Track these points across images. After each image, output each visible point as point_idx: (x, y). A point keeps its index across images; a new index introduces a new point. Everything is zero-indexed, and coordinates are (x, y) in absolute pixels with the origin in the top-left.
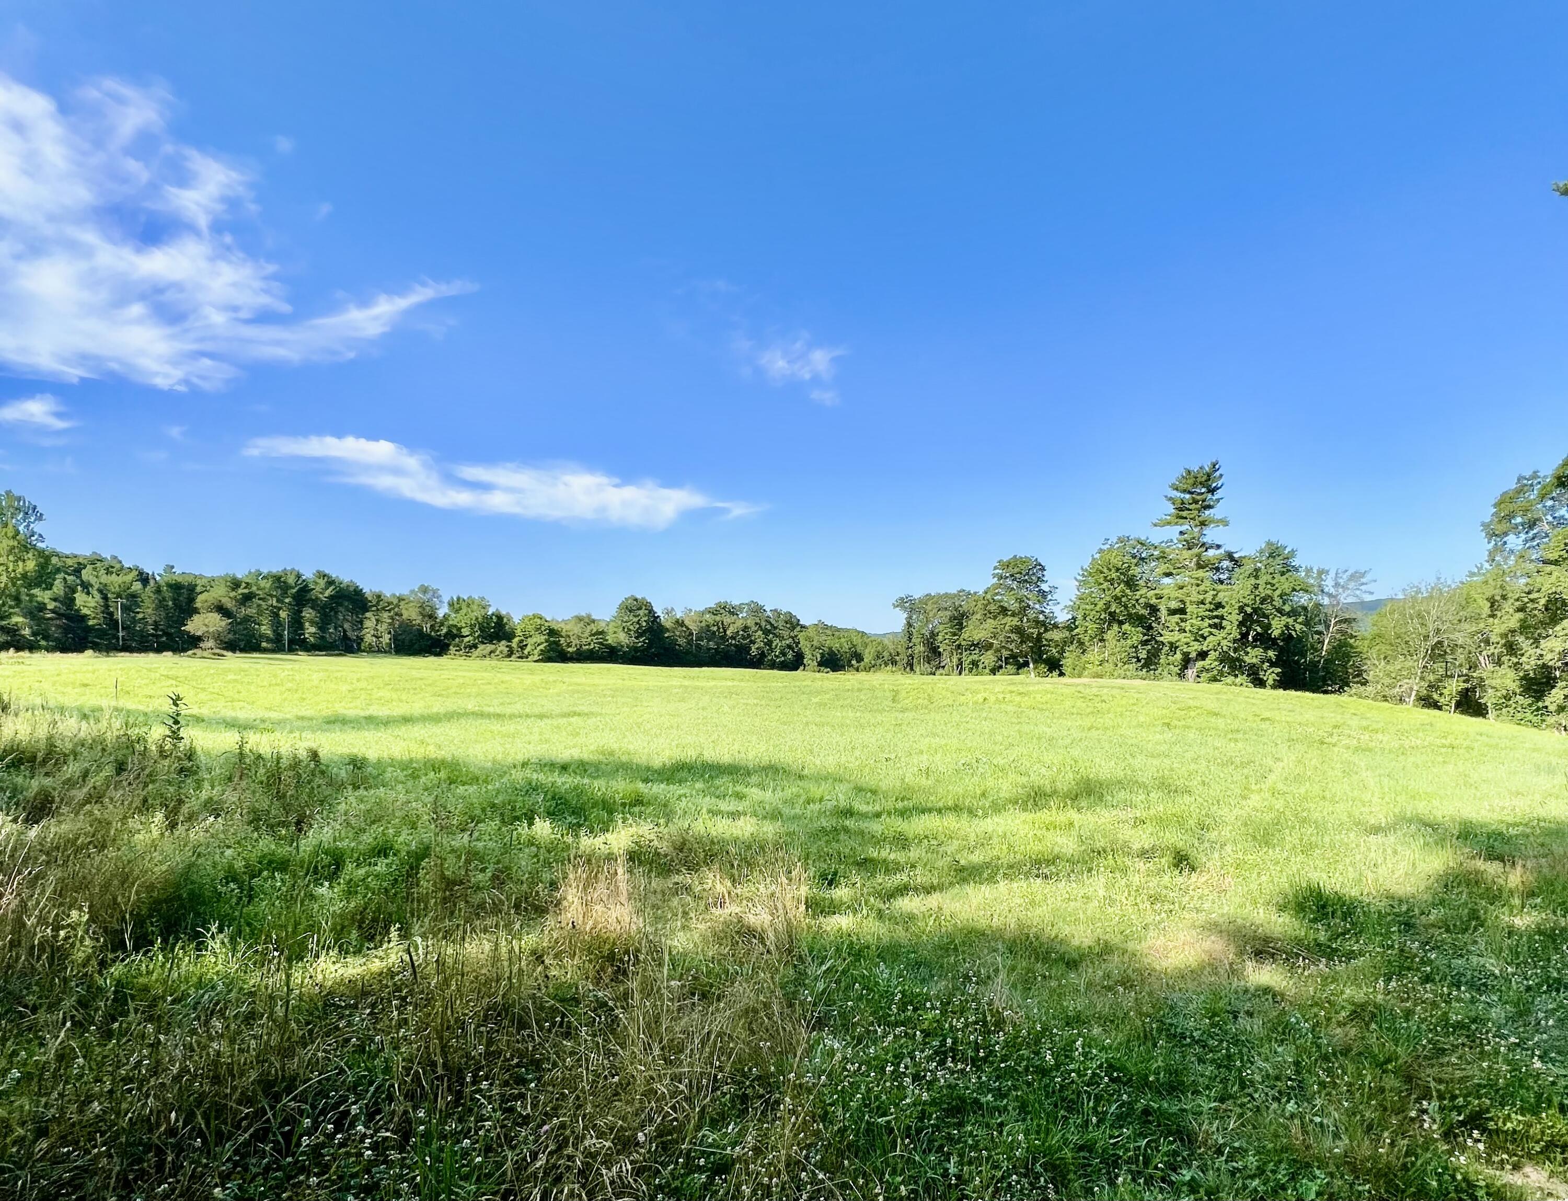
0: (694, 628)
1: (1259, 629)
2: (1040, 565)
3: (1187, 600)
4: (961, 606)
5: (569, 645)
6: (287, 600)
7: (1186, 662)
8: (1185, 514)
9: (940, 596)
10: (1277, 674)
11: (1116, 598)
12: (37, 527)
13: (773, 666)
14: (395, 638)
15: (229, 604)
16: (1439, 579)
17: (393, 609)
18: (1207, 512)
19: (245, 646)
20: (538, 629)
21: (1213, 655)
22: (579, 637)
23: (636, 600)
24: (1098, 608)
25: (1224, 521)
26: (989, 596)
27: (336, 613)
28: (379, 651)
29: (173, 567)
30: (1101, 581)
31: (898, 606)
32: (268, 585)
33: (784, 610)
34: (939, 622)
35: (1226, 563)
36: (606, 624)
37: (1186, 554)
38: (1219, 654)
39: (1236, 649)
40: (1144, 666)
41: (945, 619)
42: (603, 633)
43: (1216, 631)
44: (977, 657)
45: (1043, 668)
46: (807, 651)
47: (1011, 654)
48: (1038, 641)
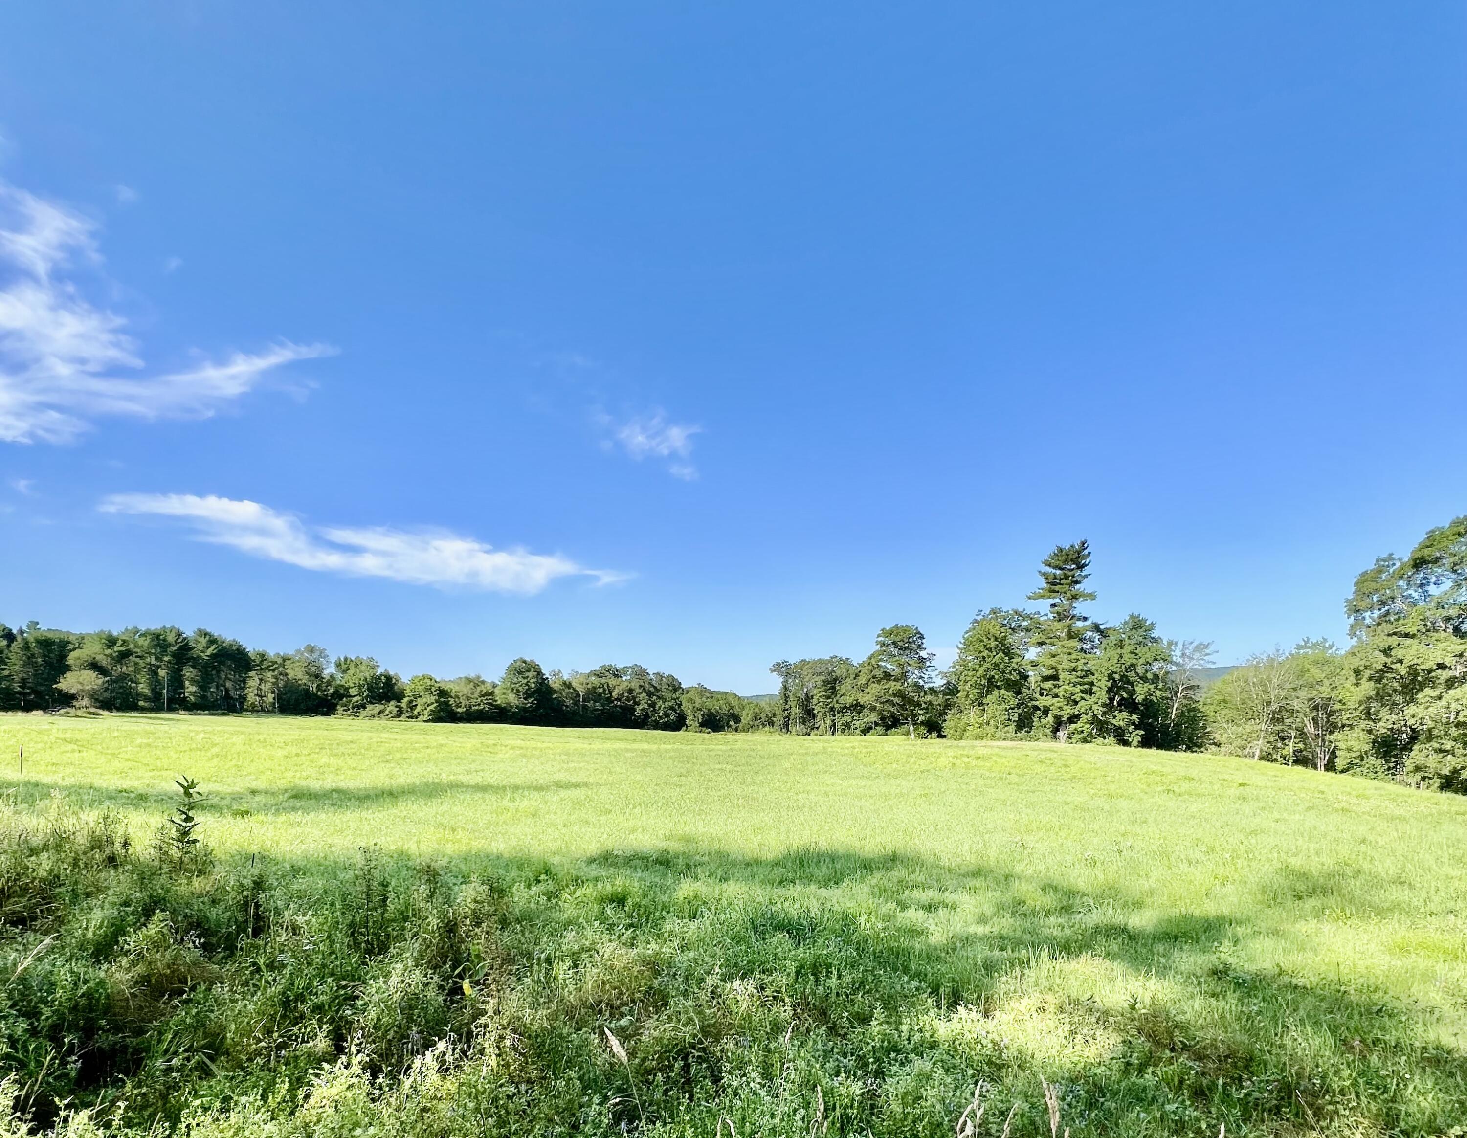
0: (581, 690)
1: (1125, 695)
2: (919, 633)
3: (1060, 667)
4: (834, 671)
5: (458, 706)
6: (166, 659)
7: (1058, 724)
8: (1057, 588)
9: (815, 662)
10: (1141, 736)
11: (996, 665)
13: (656, 726)
14: (279, 698)
15: (104, 662)
16: (1278, 651)
17: (276, 668)
18: (1077, 586)
19: (121, 704)
20: (427, 690)
21: (1084, 718)
22: (468, 698)
23: (525, 662)
24: (978, 674)
25: (1092, 596)
26: (873, 662)
27: (218, 672)
28: (263, 710)
29: (37, 623)
30: (982, 649)
31: (775, 671)
32: (146, 643)
33: (667, 674)
34: (814, 685)
35: (1089, 634)
36: (495, 686)
37: (1058, 625)
38: (1089, 717)
39: (1104, 714)
40: (1019, 727)
41: (820, 683)
42: (492, 694)
43: (1087, 697)
44: (849, 719)
45: (923, 730)
46: (689, 713)
47: (893, 716)
48: (918, 704)
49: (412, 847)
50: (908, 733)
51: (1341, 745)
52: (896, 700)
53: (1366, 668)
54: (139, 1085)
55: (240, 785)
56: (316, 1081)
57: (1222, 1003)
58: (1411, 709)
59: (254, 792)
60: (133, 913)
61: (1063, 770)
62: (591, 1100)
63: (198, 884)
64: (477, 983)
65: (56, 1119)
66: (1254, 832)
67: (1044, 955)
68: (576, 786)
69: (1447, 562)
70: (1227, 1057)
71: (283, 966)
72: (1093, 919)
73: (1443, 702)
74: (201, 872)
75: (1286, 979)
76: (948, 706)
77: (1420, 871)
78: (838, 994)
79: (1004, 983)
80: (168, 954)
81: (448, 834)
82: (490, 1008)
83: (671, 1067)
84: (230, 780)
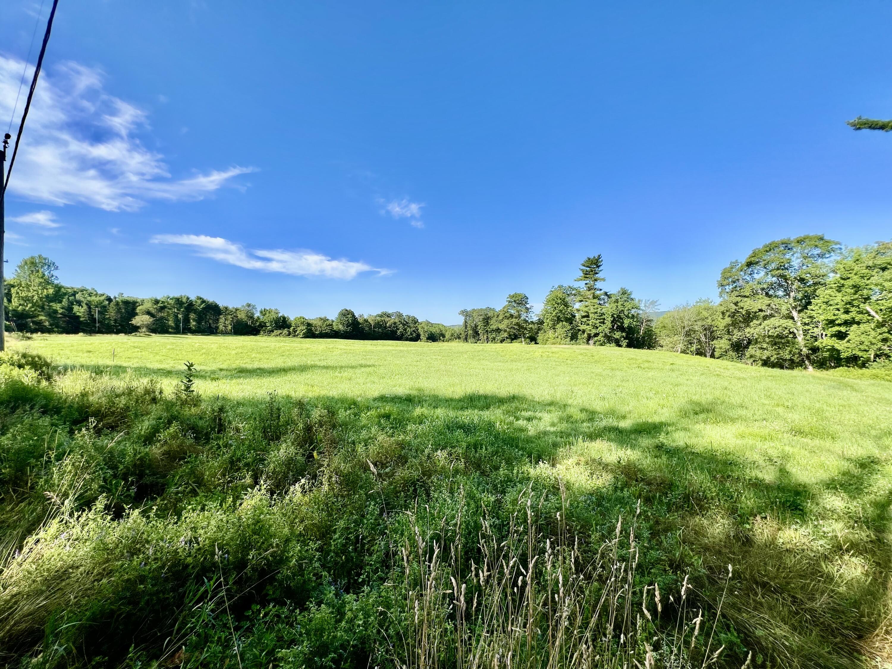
0: (372, 323)
1: (619, 324)
2: (526, 297)
3: (590, 312)
4: (488, 314)
5: (316, 331)
6: (182, 310)
7: (589, 338)
8: (588, 276)
9: (479, 310)
10: (627, 343)
11: (561, 311)
12: (55, 273)
13: (407, 339)
14: (234, 327)
15: (153, 311)
16: (688, 304)
17: (233, 314)
18: (597, 275)
19: (161, 331)
20: (302, 323)
21: (601, 335)
22: (321, 327)
23: (347, 311)
24: (553, 315)
25: (604, 280)
26: (505, 310)
27: (206, 316)
28: (226, 333)
29: (123, 294)
30: (554, 304)
31: (461, 314)
32: (173, 303)
33: (412, 316)
34: (478, 320)
35: (603, 297)
36: (333, 321)
37: (589, 293)
38: (603, 334)
39: (610, 332)
40: (572, 339)
41: (481, 320)
42: (332, 325)
43: (602, 325)
44: (494, 336)
45: (528, 340)
46: (422, 333)
47: (515, 334)
48: (526, 329)
49: (293, 394)
50: (522, 342)
51: (717, 346)
52: (516, 327)
53: (727, 311)
54: (163, 500)
55: (214, 367)
56: (245, 497)
57: (659, 460)
58: (748, 330)
59: (221, 370)
60: (163, 423)
61: (591, 358)
62: (370, 504)
63: (193, 410)
64: (321, 453)
65: (124, 514)
66: (677, 385)
67: (580, 440)
68: (369, 366)
69: (762, 264)
70: (661, 484)
71: (231, 445)
72: (604, 423)
73: (762, 327)
74: (195, 405)
75: (689, 450)
76: (539, 329)
77: (751, 402)
78: (485, 457)
79: (561, 451)
80: (178, 442)
81: (310, 388)
82: (325, 463)
83: (408, 491)
84: (210, 365)
